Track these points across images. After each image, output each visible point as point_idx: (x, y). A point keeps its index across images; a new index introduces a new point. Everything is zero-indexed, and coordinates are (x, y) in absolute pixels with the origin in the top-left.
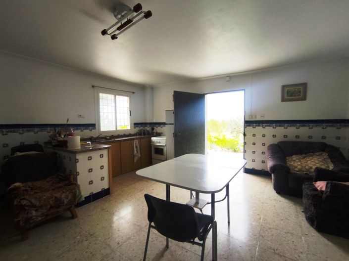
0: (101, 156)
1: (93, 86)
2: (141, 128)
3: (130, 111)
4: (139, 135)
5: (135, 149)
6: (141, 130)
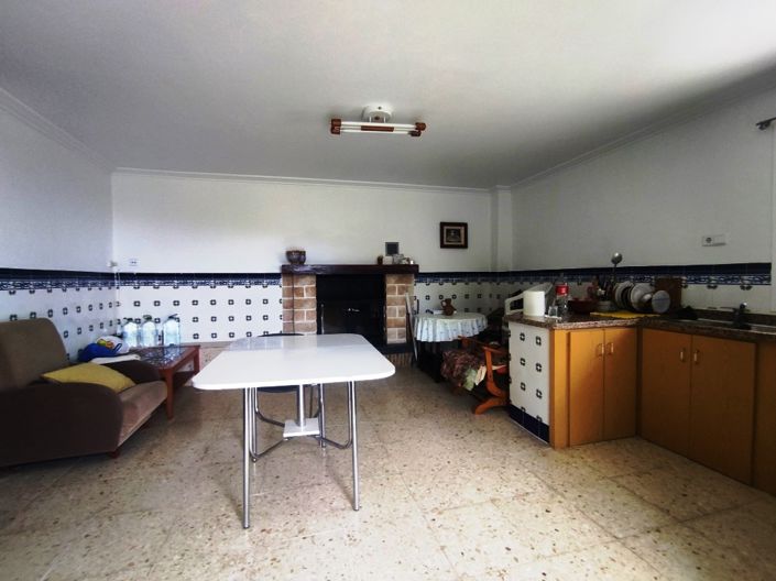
0: (539, 341)
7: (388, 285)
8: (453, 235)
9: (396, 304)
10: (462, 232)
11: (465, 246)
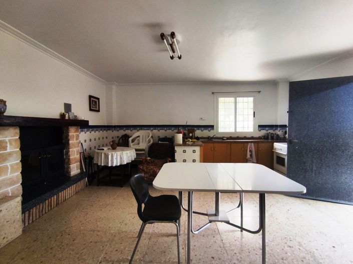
0: (194, 151)
1: (213, 93)
2: (269, 131)
3: (254, 112)
4: (264, 139)
5: (249, 153)
6: (268, 134)
7: (70, 134)
8: (94, 104)
9: (75, 147)
10: (97, 102)
11: (98, 111)
